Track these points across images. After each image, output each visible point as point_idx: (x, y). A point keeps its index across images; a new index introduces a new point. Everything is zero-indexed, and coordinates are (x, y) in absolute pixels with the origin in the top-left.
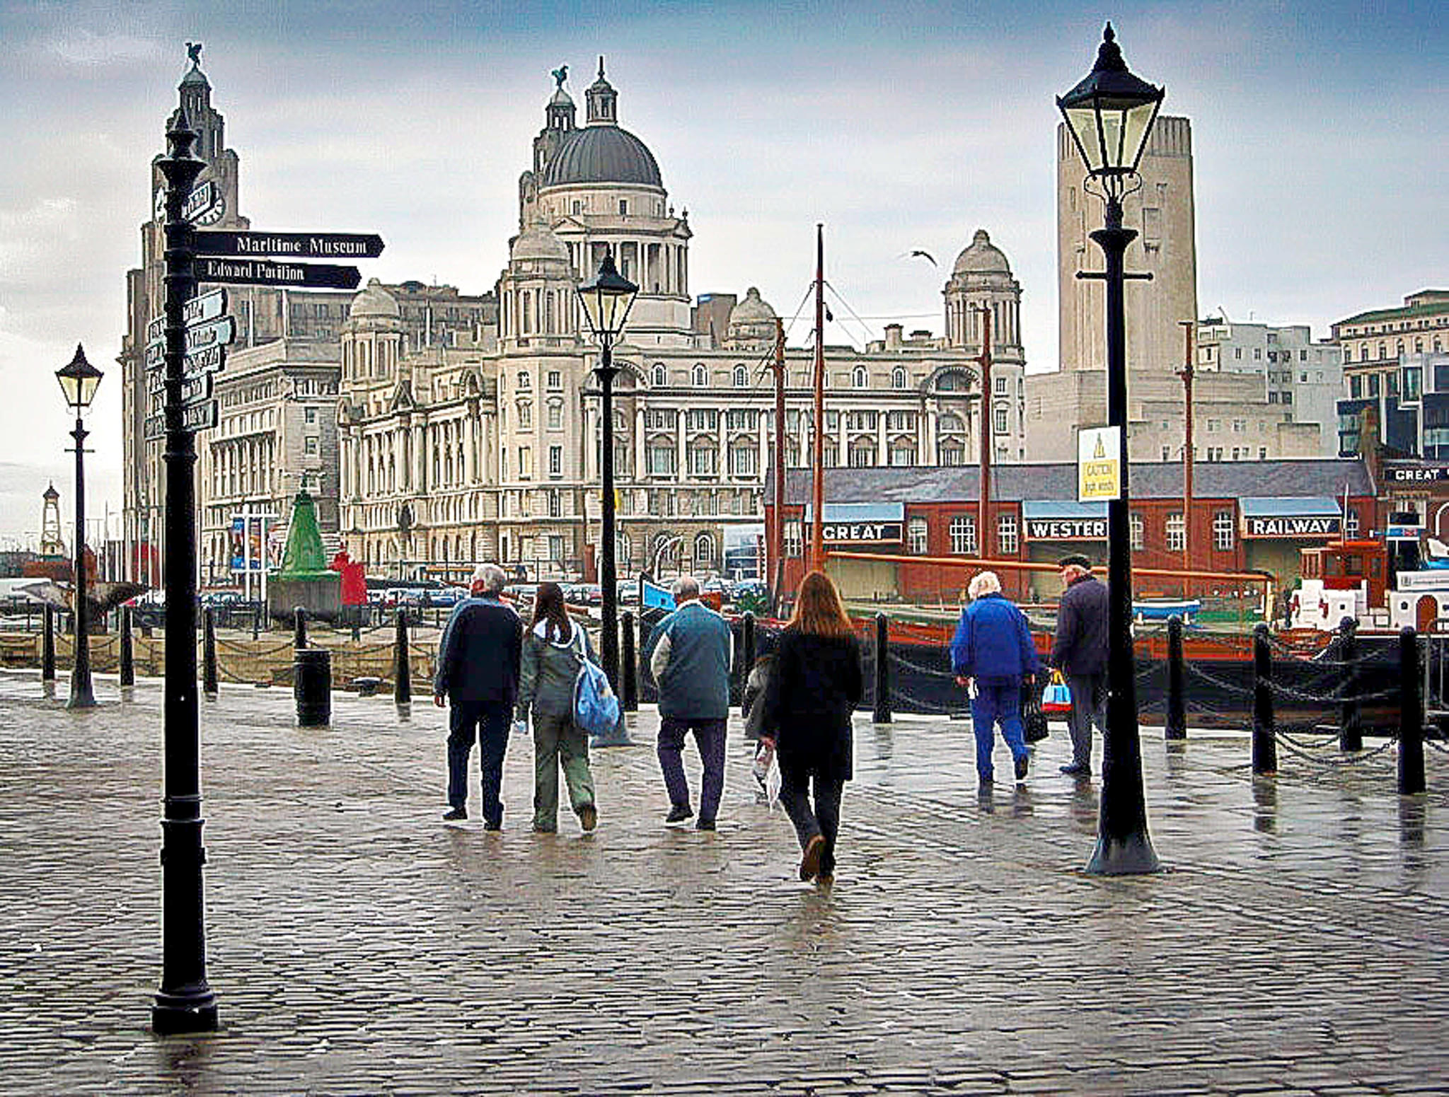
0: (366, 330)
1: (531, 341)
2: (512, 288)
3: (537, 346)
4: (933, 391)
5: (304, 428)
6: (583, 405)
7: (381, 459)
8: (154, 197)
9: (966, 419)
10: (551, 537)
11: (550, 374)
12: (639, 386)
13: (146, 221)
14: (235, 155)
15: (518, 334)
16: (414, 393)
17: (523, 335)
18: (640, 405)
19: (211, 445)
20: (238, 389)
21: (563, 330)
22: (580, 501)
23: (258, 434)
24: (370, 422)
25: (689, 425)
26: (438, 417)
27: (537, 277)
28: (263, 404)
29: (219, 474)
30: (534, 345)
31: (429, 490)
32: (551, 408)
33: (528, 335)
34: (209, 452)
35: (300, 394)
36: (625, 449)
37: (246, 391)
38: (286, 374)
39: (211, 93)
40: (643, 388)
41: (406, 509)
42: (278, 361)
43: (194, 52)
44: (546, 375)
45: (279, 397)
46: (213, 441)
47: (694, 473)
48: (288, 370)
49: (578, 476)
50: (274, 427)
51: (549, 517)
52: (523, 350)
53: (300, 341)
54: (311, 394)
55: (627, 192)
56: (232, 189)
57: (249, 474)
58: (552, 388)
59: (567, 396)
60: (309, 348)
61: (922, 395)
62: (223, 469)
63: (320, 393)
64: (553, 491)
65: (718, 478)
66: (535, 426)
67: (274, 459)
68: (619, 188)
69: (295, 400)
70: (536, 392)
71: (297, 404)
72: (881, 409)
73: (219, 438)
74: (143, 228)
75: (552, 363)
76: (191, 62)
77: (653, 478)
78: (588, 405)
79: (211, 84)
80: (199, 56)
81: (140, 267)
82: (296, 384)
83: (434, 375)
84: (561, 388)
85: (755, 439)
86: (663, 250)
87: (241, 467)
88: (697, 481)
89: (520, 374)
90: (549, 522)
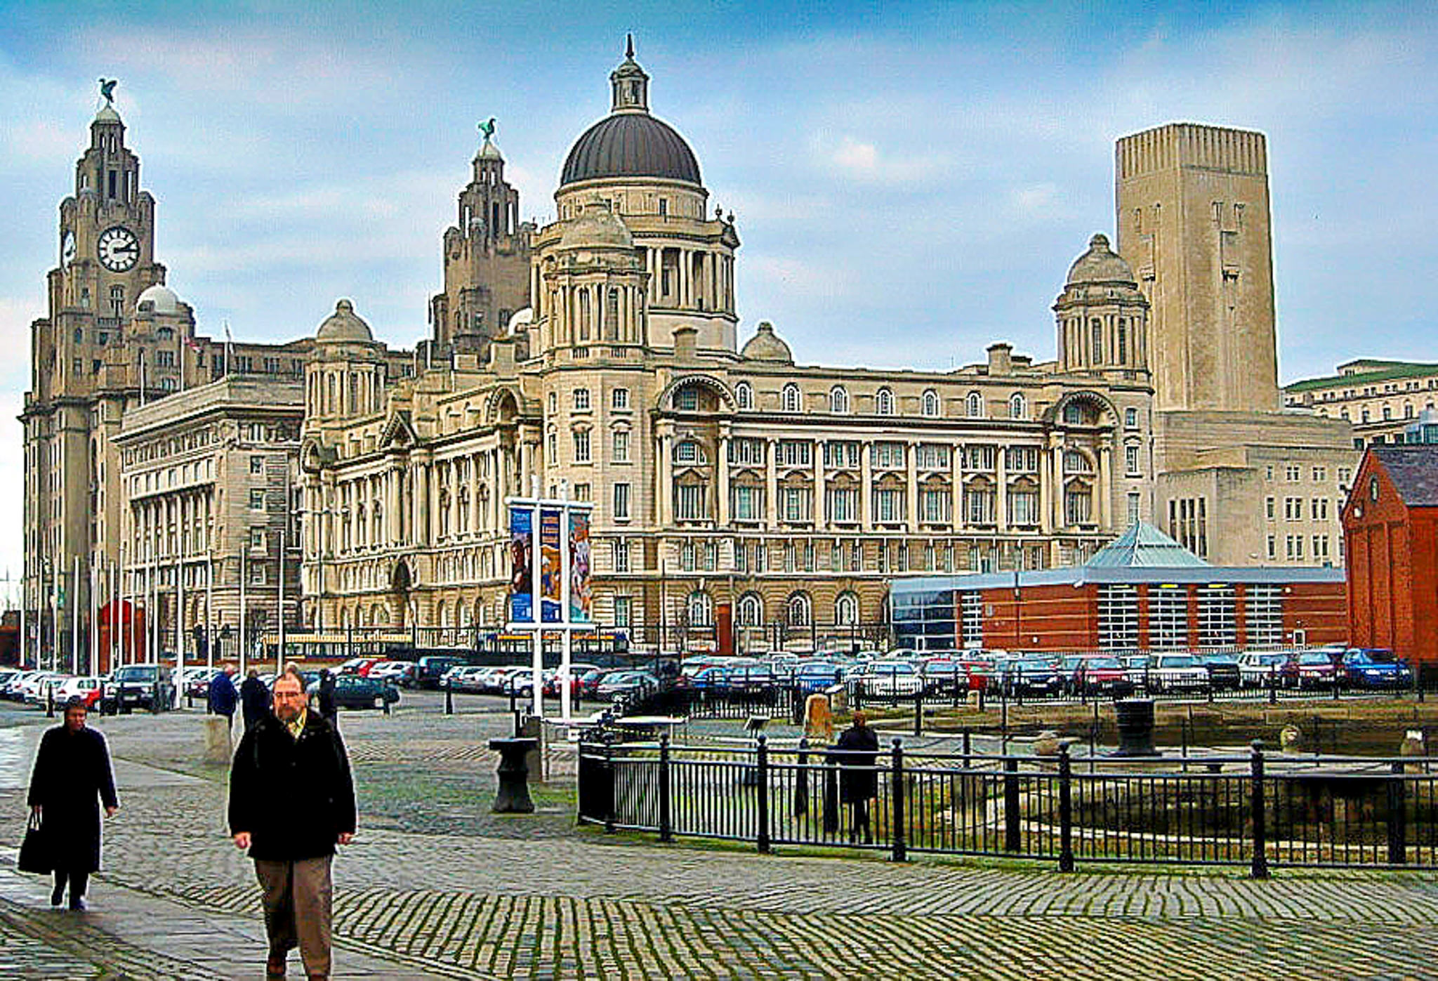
0: (335, 360)
1: (591, 350)
2: (566, 283)
3: (598, 356)
4: (1060, 421)
5: (248, 479)
6: (654, 428)
7: (361, 507)
8: (63, 244)
9: (1093, 457)
10: (617, 599)
11: (615, 391)
12: (723, 409)
13: (52, 268)
14: (152, 199)
15: (573, 341)
16: (414, 426)
17: (579, 343)
18: (725, 432)
19: (132, 501)
20: (166, 439)
21: (630, 338)
22: (651, 551)
23: (193, 488)
24: (345, 466)
25: (779, 459)
26: (448, 453)
27: (597, 270)
28: (198, 453)
29: (141, 535)
30: (595, 355)
31: (434, 542)
32: (615, 434)
33: (585, 343)
34: (129, 510)
35: (244, 440)
36: (704, 487)
37: (177, 441)
38: (229, 417)
39: (126, 133)
40: (728, 412)
41: (402, 567)
42: (220, 401)
43: (108, 88)
44: (611, 392)
45: (221, 443)
46: (134, 497)
47: (785, 520)
48: (230, 412)
49: (649, 522)
50: (213, 478)
51: (613, 573)
52: (580, 361)
53: (245, 380)
54: (256, 441)
55: (667, 189)
56: (148, 234)
57: (179, 532)
58: (617, 409)
59: (635, 419)
60: (254, 388)
61: (1047, 428)
62: (147, 529)
63: (267, 440)
64: (619, 538)
65: (813, 525)
66: (596, 455)
67: (213, 513)
68: (660, 184)
69: (239, 447)
70: (598, 413)
71: (241, 452)
72: (1000, 443)
73: (143, 493)
74: (49, 276)
75: (617, 379)
76: (105, 100)
77: (737, 524)
78: (662, 431)
79: (125, 124)
80: (113, 93)
81: (46, 316)
82: (240, 428)
83: (439, 404)
84: (628, 409)
85: (857, 479)
86: (708, 260)
87: (169, 526)
88: (789, 529)
89: (576, 392)
90: (613, 578)
